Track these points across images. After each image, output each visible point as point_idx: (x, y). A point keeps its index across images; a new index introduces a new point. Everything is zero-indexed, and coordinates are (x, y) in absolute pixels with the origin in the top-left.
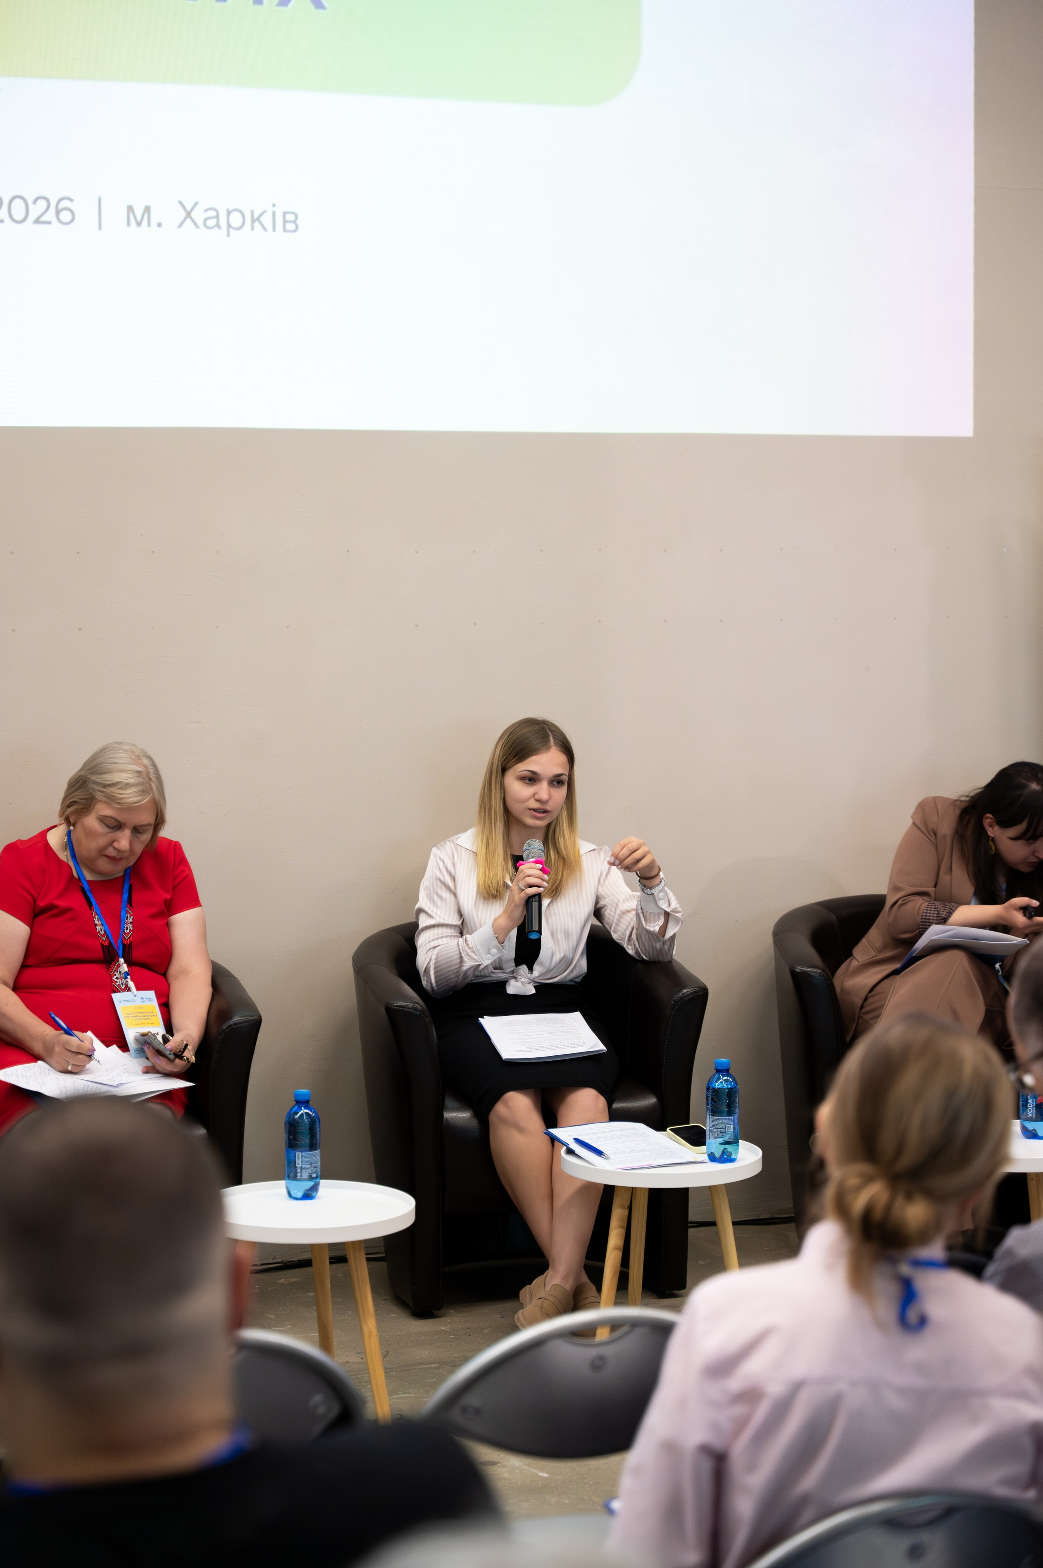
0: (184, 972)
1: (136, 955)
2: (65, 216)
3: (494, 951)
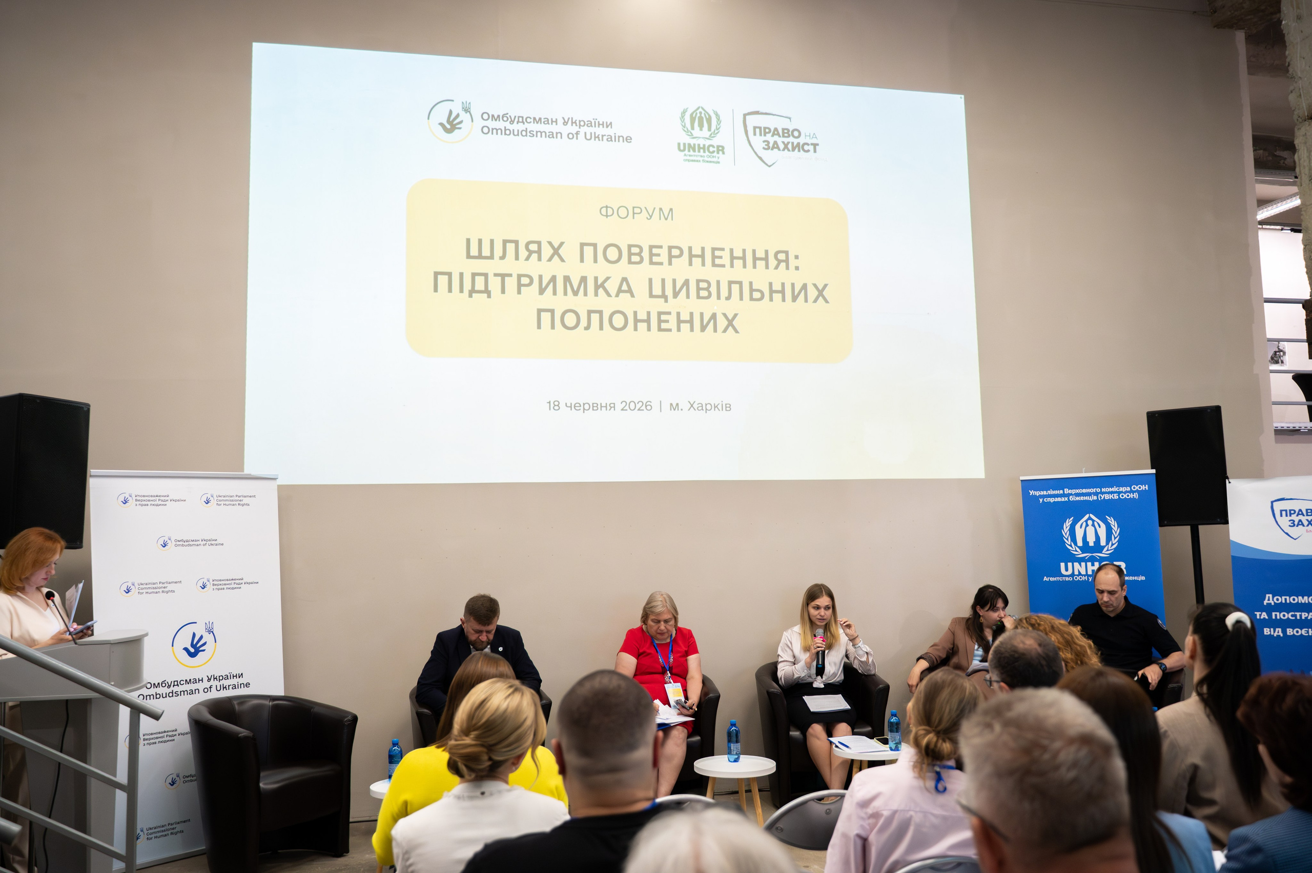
0: (692, 677)
1: (674, 671)
2: (649, 408)
3: (806, 671)
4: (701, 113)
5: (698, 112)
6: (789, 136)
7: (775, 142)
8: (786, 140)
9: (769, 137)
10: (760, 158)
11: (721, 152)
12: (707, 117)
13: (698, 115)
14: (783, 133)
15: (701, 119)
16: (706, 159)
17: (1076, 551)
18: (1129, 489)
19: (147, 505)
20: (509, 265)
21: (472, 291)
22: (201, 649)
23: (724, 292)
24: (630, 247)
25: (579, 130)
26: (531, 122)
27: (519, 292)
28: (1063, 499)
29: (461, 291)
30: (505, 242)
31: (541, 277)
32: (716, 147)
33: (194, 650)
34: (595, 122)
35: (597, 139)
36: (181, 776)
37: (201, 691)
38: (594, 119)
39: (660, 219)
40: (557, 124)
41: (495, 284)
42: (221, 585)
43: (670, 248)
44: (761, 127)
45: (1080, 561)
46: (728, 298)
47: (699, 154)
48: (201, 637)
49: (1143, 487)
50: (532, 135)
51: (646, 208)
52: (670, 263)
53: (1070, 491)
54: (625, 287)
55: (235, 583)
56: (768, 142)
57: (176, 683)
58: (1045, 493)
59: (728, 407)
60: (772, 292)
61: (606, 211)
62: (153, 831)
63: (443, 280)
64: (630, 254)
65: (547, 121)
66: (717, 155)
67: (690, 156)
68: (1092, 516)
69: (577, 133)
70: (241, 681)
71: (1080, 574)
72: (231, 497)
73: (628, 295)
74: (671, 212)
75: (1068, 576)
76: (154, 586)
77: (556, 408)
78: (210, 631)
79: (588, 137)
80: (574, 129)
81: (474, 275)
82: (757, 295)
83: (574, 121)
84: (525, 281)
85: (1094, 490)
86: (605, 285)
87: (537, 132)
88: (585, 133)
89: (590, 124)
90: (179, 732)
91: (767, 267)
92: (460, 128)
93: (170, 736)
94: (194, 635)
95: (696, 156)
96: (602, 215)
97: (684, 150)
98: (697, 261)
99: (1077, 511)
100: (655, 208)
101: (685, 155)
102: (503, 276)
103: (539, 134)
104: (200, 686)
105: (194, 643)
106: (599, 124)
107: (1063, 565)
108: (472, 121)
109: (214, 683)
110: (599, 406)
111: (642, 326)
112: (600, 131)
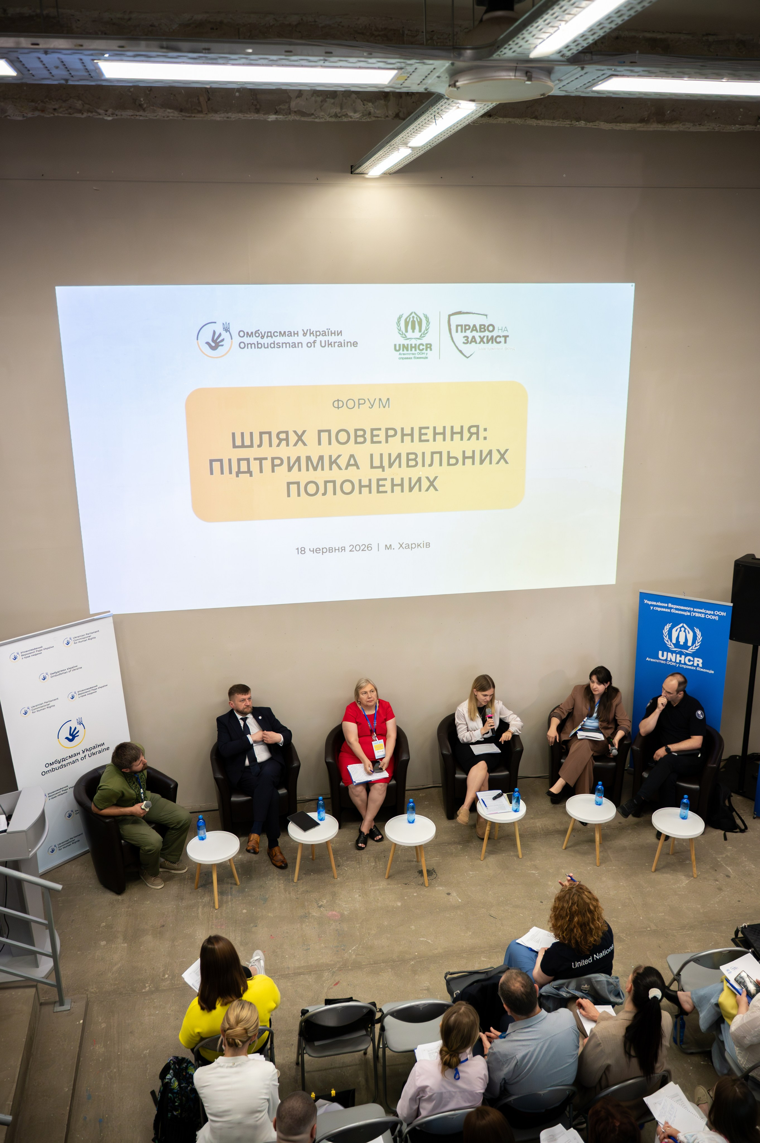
0: (390, 736)
2: (370, 549)
4: (413, 317)
5: (411, 316)
6: (485, 331)
7: (474, 337)
8: (482, 334)
9: (469, 333)
10: (461, 351)
11: (429, 349)
12: (419, 320)
13: (411, 319)
14: (480, 328)
15: (413, 323)
16: (417, 356)
17: (671, 645)
18: (712, 613)
19: (30, 656)
20: (266, 451)
21: (238, 473)
22: (76, 735)
23: (428, 461)
24: (356, 430)
25: (316, 339)
26: (277, 336)
27: (273, 471)
28: (667, 610)
29: (231, 473)
30: (261, 434)
31: (289, 458)
32: (425, 345)
33: (72, 736)
34: (328, 331)
35: (330, 346)
36: (74, 811)
37: (80, 760)
38: (327, 329)
39: (380, 407)
40: (298, 336)
41: (255, 466)
42: (83, 693)
43: (387, 430)
44: (462, 325)
45: (673, 652)
46: (431, 465)
47: (411, 352)
48: (75, 728)
49: (723, 614)
50: (278, 347)
51: (368, 399)
52: (387, 442)
53: (672, 606)
54: (352, 462)
55: (92, 690)
56: (467, 337)
57: (63, 760)
58: (655, 603)
59: (428, 545)
60: (465, 458)
61: (338, 404)
62: (62, 844)
63: (216, 465)
64: (356, 436)
65: (290, 334)
66: (427, 352)
67: (404, 354)
68: (685, 625)
69: (314, 342)
70: (103, 747)
71: (671, 661)
72: (83, 636)
73: (355, 467)
74: (388, 401)
75: (663, 660)
76: (42, 705)
77: (303, 552)
78: (80, 723)
79: (323, 344)
80: (312, 339)
81: (239, 460)
82: (452, 461)
83: (311, 332)
84: (277, 462)
85: (689, 609)
86: (337, 461)
87: (283, 343)
88: (321, 341)
89: (324, 334)
90: (69, 787)
91: (462, 439)
92: (222, 345)
93: (64, 791)
94: (71, 728)
95: (409, 354)
96: (335, 407)
97: (399, 350)
98: (407, 439)
99: (676, 620)
100: (375, 399)
101: (400, 354)
102: (261, 460)
103: (284, 345)
104: (78, 757)
105: (72, 733)
106: (332, 333)
107: (660, 653)
108: (232, 339)
109: (86, 753)
110: (334, 550)
111: (365, 490)
112: (332, 339)
